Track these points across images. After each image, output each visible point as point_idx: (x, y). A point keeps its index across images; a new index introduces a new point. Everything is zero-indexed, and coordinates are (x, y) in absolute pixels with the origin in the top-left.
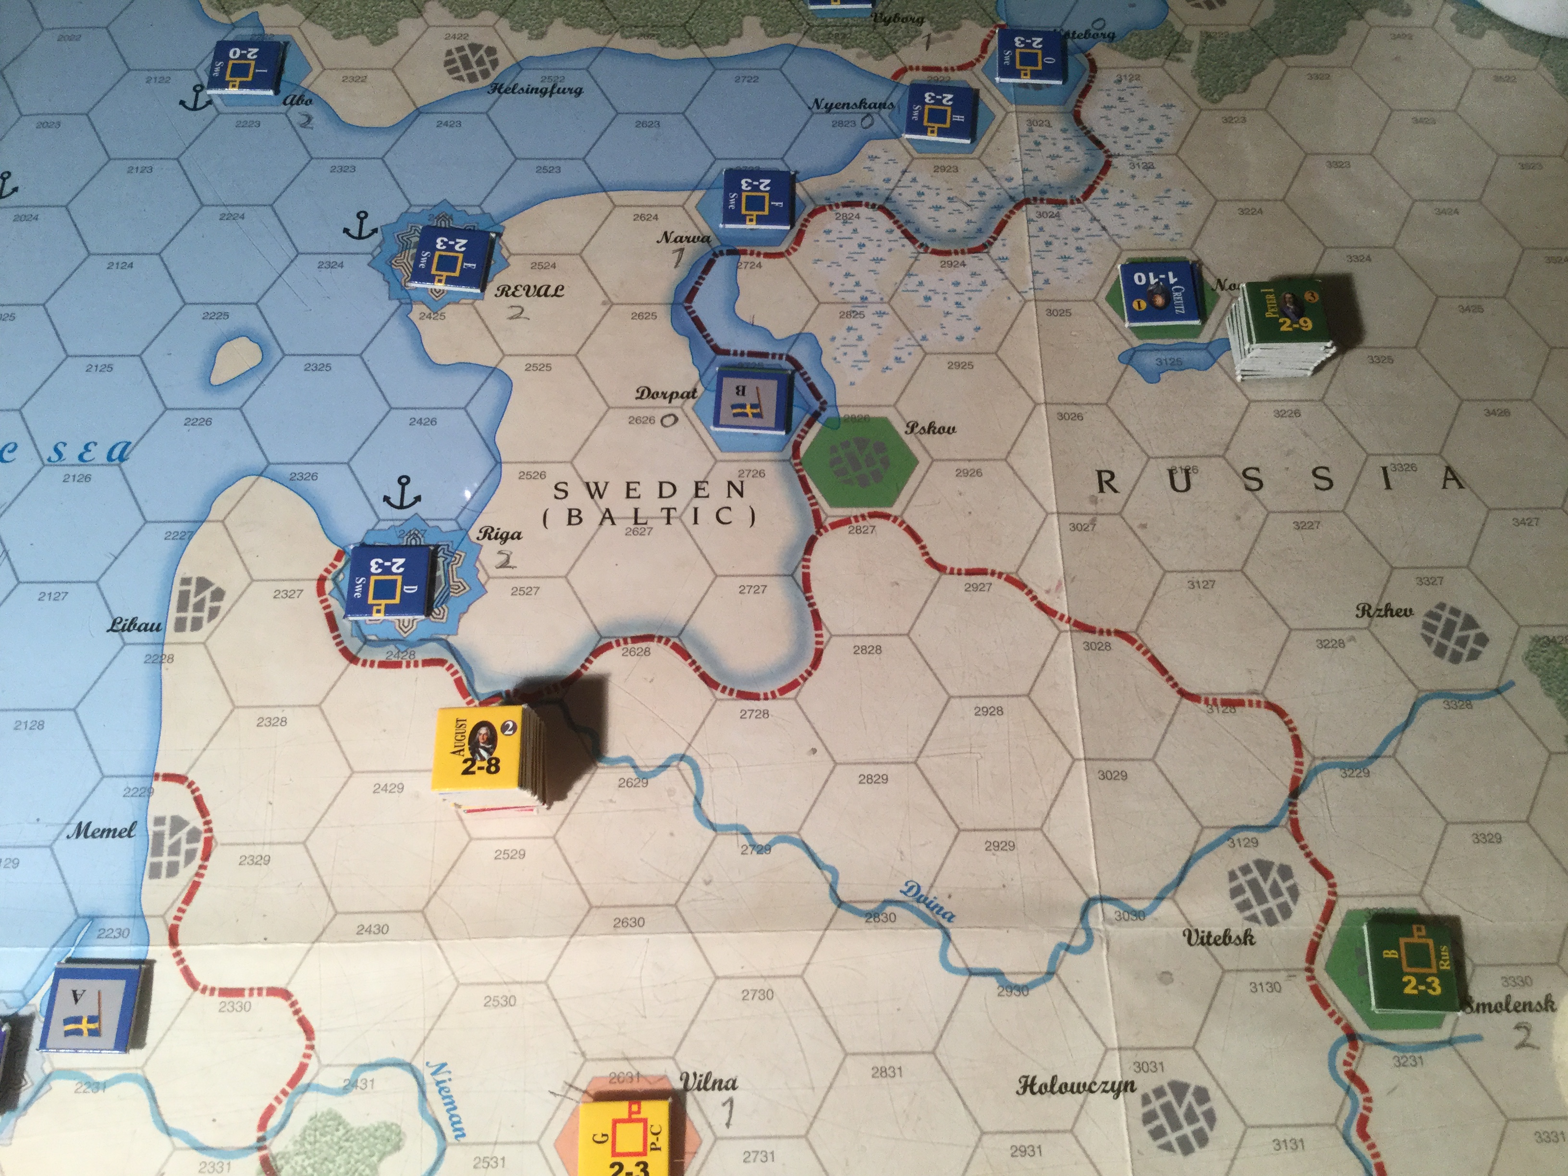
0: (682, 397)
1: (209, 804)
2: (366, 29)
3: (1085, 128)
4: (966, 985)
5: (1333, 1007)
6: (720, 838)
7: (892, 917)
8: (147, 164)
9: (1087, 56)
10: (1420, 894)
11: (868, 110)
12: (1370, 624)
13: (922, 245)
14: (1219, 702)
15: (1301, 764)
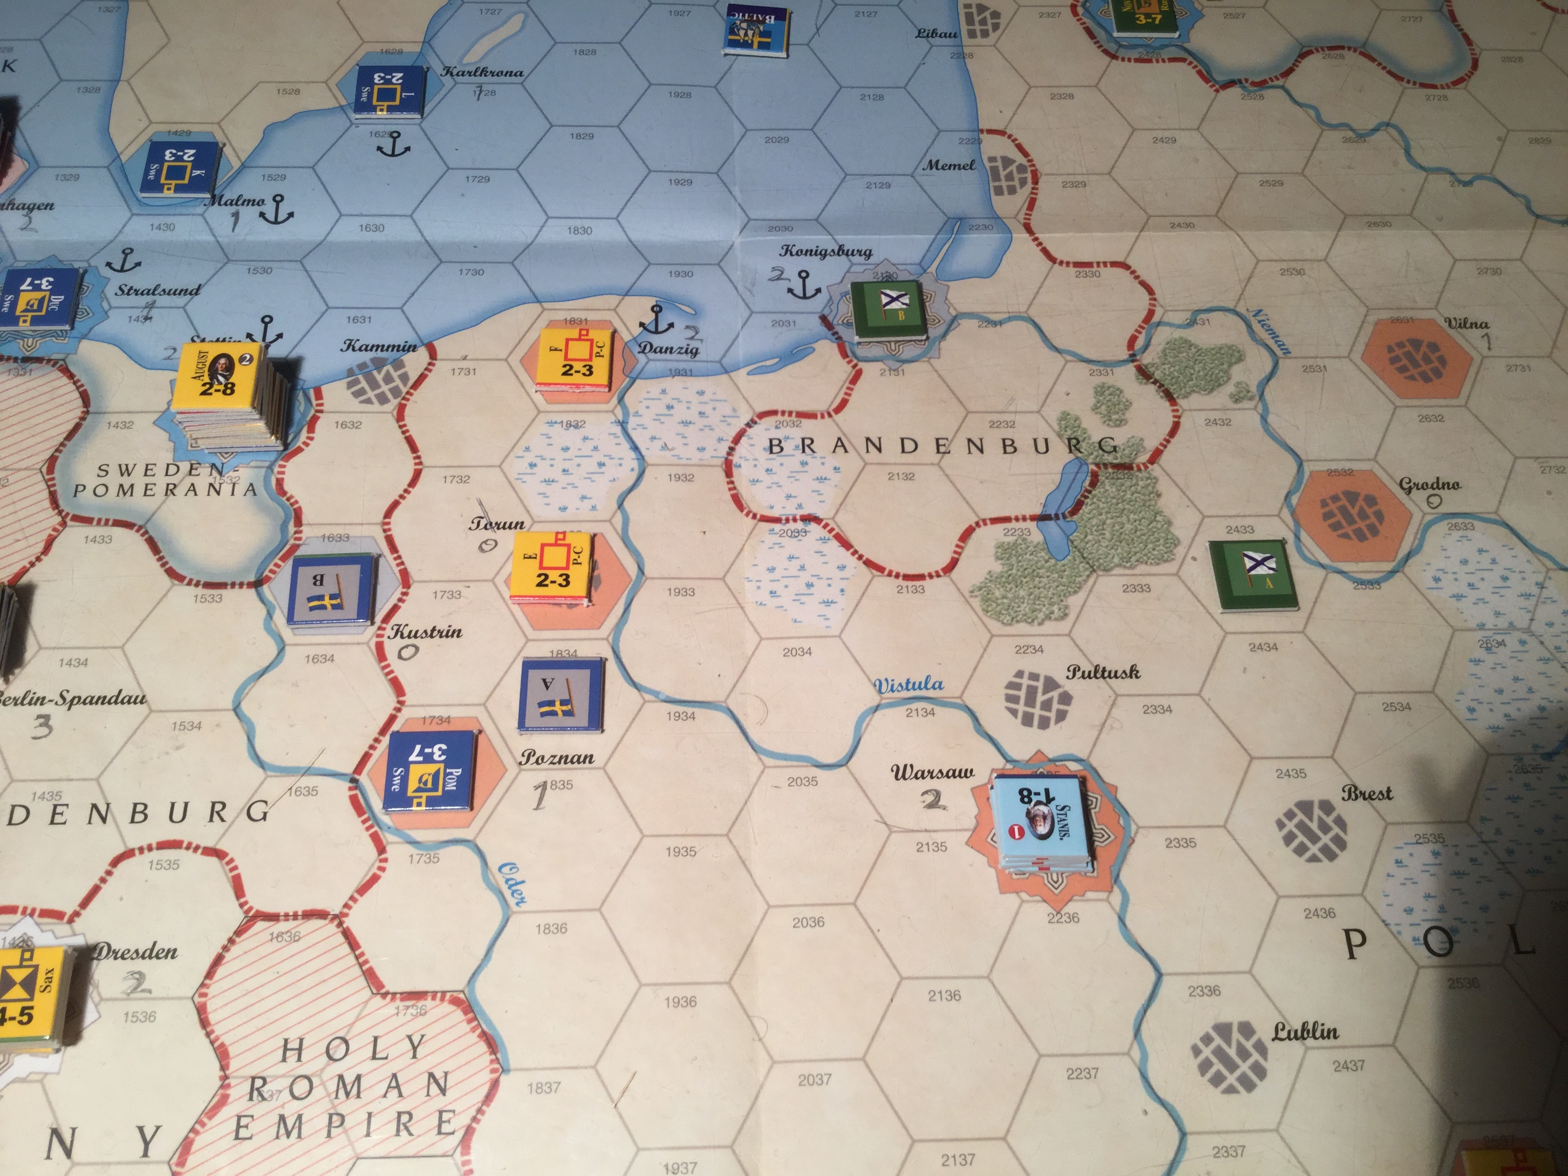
1: (1028, 148)
6: (1430, 175)
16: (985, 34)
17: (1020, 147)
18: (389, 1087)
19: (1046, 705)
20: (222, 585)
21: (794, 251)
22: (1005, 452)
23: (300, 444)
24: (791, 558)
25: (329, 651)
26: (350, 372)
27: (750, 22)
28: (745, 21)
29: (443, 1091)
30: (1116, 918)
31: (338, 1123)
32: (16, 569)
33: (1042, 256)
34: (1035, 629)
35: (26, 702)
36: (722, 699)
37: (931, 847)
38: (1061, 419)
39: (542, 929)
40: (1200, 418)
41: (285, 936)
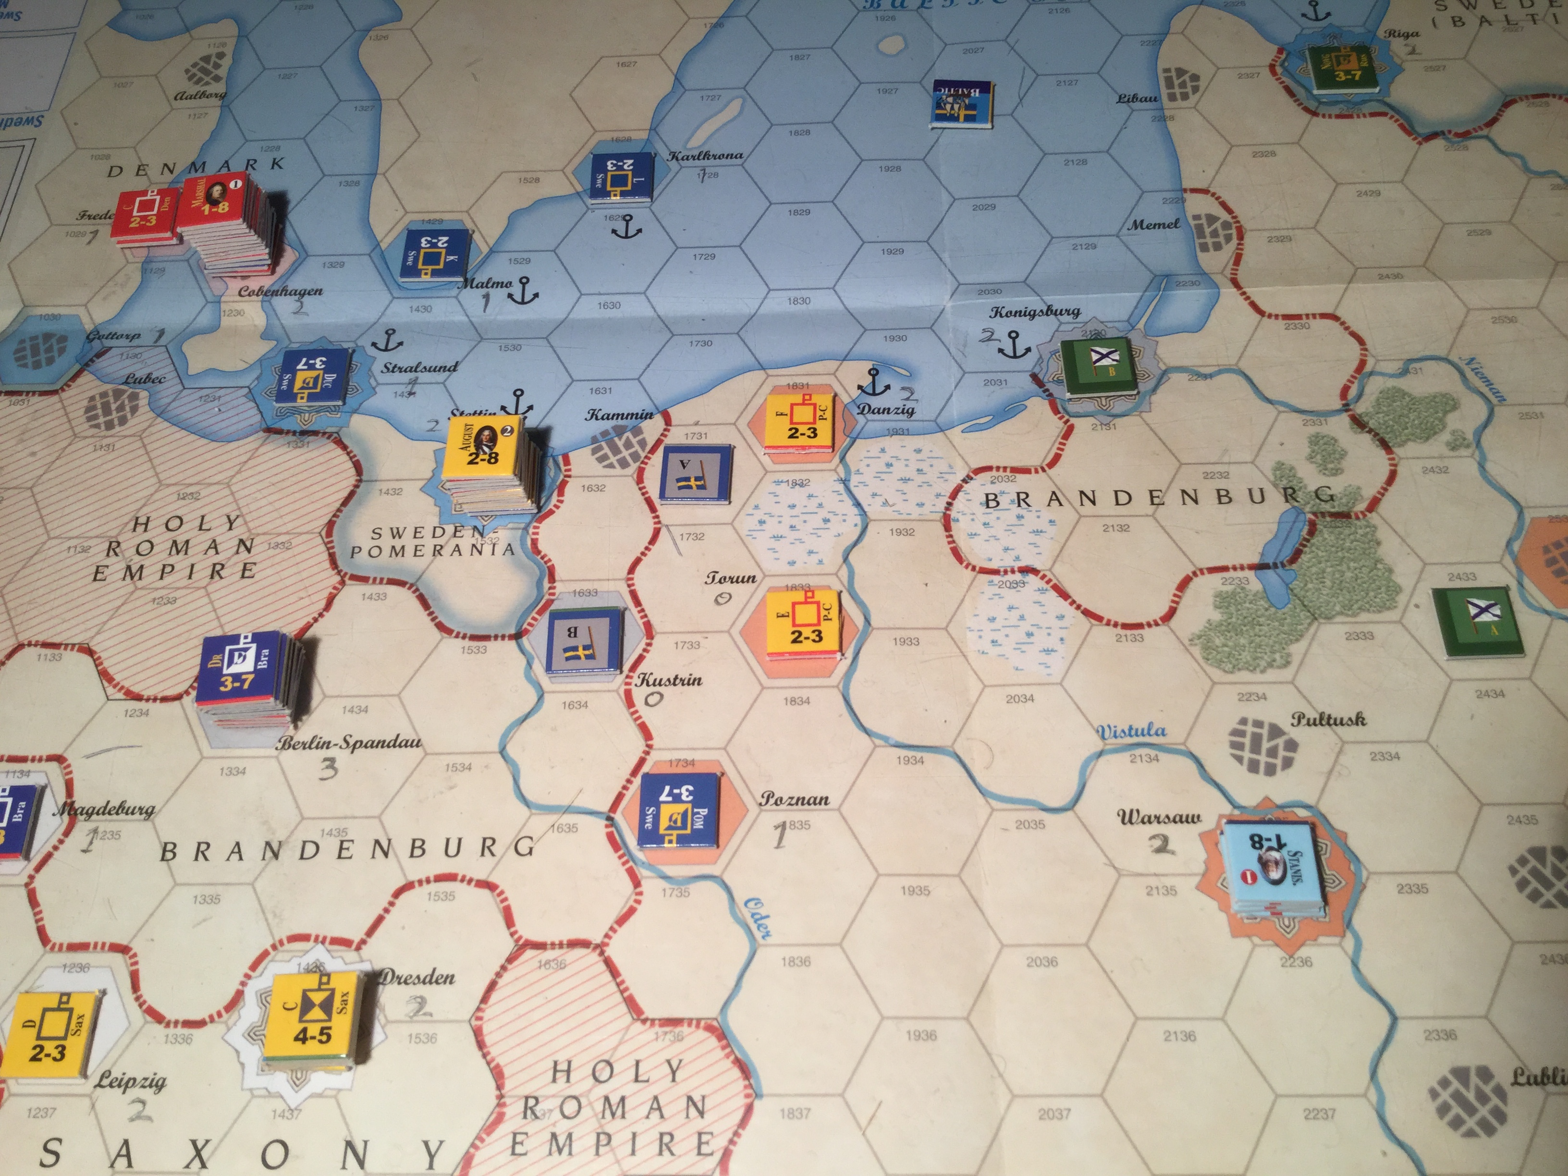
1: (1232, 205)
16: (1185, 97)
17: (1224, 205)
18: (651, 1108)
19: (1272, 752)
20: (486, 638)
21: (1004, 313)
22: (1220, 503)
23: (551, 506)
24: (1011, 608)
25: (583, 698)
26: (594, 440)
27: (956, 96)
28: (951, 95)
29: (701, 1114)
30: (1349, 962)
31: (605, 1142)
32: (301, 624)
33: (1250, 310)
34: (1258, 677)
35: (313, 746)
36: (950, 744)
37: (1161, 891)
38: (1275, 469)
39: (787, 961)
40: (1417, 466)
41: (552, 964)
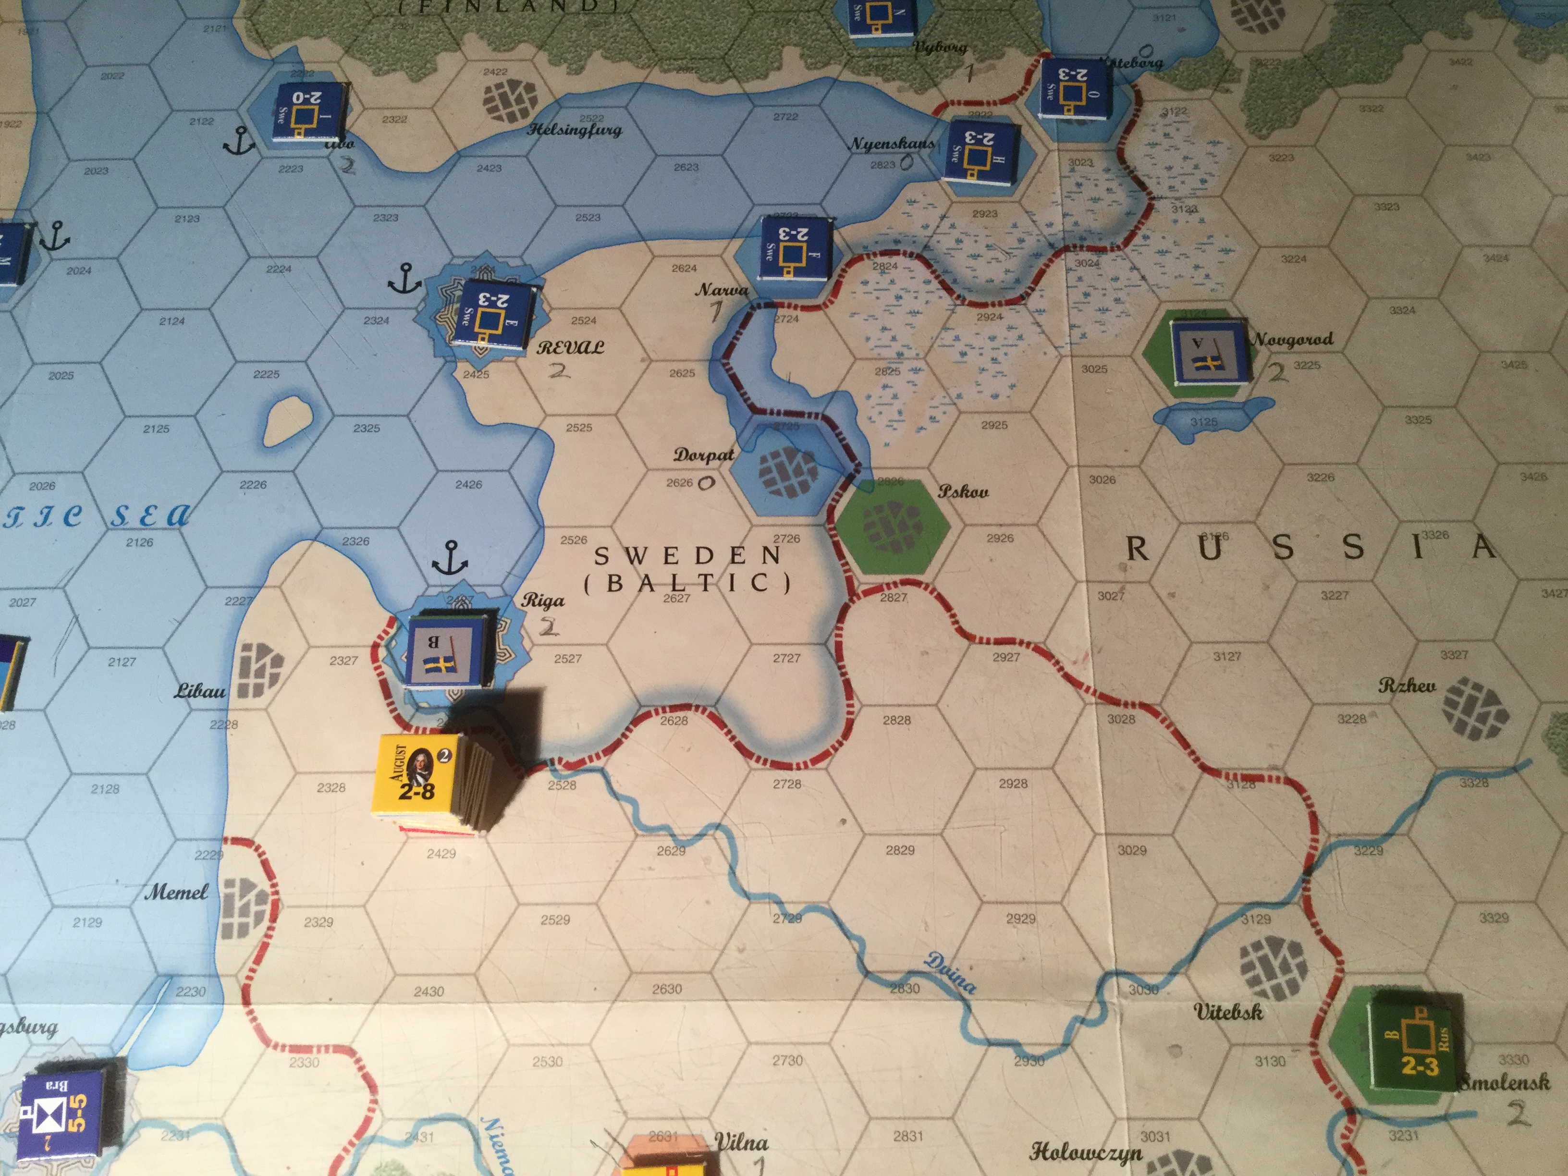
0: (719, 458)
1: (275, 867)
2: (405, 64)
3: (1128, 167)
4: (985, 1054)
5: (1334, 1082)
6: (752, 906)
7: (916, 988)
8: (193, 212)
9: (1133, 87)
10: (1425, 973)
11: (908, 150)
12: (1392, 700)
13: (959, 297)
14: (1239, 777)
15: (1316, 841)
17: (266, 866)
33: (253, 1039)
